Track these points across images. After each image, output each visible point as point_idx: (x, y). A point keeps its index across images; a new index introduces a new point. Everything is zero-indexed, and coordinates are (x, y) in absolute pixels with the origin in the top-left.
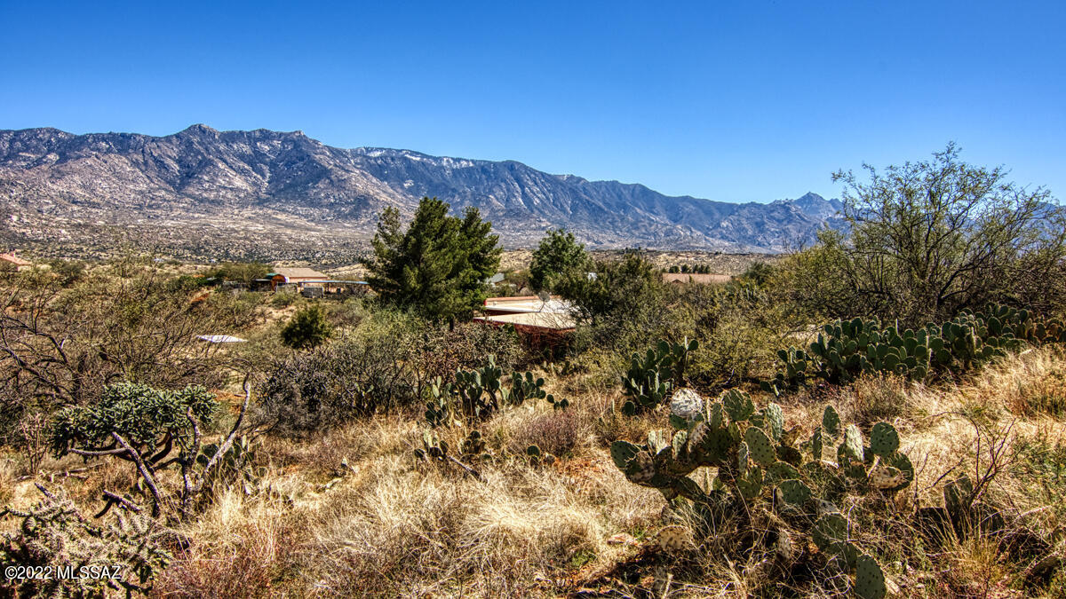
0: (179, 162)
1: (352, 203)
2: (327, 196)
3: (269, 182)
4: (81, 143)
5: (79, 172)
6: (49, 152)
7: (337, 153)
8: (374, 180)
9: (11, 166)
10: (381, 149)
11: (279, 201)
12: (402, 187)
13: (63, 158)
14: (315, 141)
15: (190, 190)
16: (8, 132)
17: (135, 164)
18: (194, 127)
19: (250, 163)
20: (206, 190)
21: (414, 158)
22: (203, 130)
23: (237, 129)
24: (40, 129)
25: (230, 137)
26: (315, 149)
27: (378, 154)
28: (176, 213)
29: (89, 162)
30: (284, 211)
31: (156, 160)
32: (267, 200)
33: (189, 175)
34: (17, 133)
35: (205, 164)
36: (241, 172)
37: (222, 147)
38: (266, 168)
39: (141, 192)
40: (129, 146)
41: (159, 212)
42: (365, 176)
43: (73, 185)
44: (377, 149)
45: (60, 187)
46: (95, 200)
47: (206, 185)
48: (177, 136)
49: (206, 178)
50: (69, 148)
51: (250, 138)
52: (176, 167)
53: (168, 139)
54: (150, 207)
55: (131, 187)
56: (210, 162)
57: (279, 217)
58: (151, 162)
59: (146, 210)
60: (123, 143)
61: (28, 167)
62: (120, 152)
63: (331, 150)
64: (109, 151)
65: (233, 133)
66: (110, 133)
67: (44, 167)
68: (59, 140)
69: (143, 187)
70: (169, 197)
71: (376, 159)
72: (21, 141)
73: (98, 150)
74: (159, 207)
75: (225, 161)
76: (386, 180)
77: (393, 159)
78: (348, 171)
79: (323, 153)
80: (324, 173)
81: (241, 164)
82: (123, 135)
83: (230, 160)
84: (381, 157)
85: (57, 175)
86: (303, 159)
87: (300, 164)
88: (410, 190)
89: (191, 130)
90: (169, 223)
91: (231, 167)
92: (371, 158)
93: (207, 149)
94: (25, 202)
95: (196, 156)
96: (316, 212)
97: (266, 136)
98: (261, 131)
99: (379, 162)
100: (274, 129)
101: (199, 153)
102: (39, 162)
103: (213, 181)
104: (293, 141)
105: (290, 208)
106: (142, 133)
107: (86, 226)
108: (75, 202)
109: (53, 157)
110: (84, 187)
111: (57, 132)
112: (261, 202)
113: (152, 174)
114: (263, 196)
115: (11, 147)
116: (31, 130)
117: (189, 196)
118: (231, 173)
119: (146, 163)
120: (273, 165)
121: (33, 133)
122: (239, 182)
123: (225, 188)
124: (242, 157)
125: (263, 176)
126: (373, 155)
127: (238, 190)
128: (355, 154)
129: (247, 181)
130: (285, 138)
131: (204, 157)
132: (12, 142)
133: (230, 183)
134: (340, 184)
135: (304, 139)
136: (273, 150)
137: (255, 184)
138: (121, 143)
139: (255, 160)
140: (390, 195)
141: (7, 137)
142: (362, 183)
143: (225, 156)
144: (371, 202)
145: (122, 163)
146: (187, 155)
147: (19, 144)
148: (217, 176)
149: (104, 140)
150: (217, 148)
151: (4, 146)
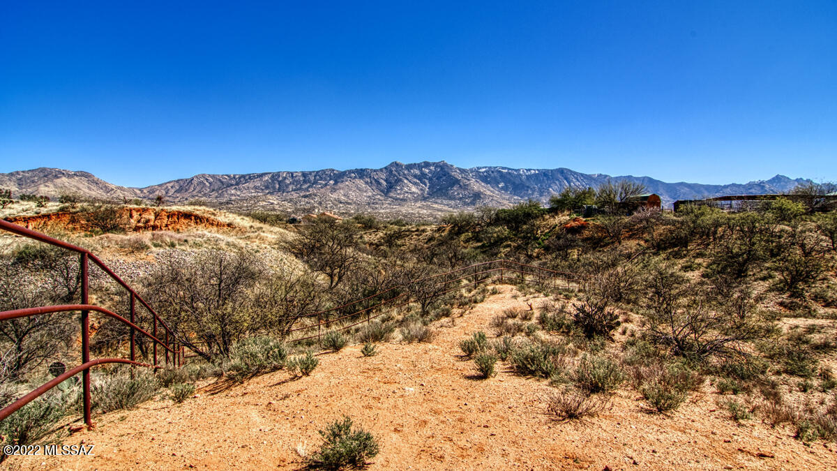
0: (386, 181)
1: (471, 197)
2: (458, 194)
3: (428, 188)
4: (344, 175)
5: (343, 189)
6: (330, 180)
7: (462, 171)
8: (483, 184)
9: (315, 187)
10: (486, 167)
11: (434, 198)
12: (498, 187)
13: (336, 183)
14: (452, 166)
15: (392, 194)
16: (314, 172)
17: (367, 183)
18: (393, 163)
19: (419, 179)
20: (398, 194)
21: (504, 171)
22: (396, 164)
23: (413, 162)
24: (327, 170)
25: (409, 167)
26: (451, 169)
27: (484, 170)
28: (385, 206)
29: (347, 183)
30: (436, 203)
31: (376, 180)
32: (428, 197)
33: (390, 187)
34: (317, 172)
35: (398, 181)
36: (415, 184)
37: (406, 172)
38: (427, 181)
39: (369, 197)
40: (364, 175)
41: (377, 206)
42: (478, 182)
43: (339, 195)
44: (483, 168)
45: (334, 196)
46: (349, 201)
47: (399, 192)
48: (385, 168)
49: (398, 188)
50: (339, 177)
51: (419, 166)
52: (385, 183)
53: (381, 170)
54: (373, 203)
55: (365, 194)
56: (401, 180)
57: (434, 206)
58: (373, 182)
59: (371, 205)
60: (361, 173)
61: (322, 188)
62: (360, 178)
63: (460, 169)
64: (355, 177)
65: (411, 164)
66: (356, 169)
67: (328, 187)
68: (334, 174)
69: (370, 194)
70: (381, 198)
71: (483, 172)
72: (319, 175)
73: (351, 178)
74: (377, 203)
75: (408, 179)
76: (489, 183)
77: (492, 172)
78: (469, 180)
79: (456, 171)
80: (457, 182)
81: (415, 180)
82: (361, 170)
83: (410, 178)
84: (485, 171)
85: (334, 190)
86: (445, 176)
87: (444, 178)
88: (502, 188)
89: (392, 165)
90: (382, 211)
91: (410, 182)
92: (480, 172)
93: (399, 174)
94: (320, 203)
95: (394, 177)
96: (452, 203)
97: (427, 165)
98: (424, 162)
99: (485, 174)
100: (431, 161)
101: (395, 175)
102: (326, 185)
103: (401, 189)
104: (440, 166)
105: (439, 201)
106: (370, 168)
107: (346, 213)
108: (341, 203)
109: (332, 182)
110: (344, 195)
111: (333, 170)
112: (425, 199)
113: (374, 188)
114: (426, 195)
115: (315, 179)
117: (391, 197)
118: (410, 185)
119: (371, 182)
120: (430, 179)
121: (324, 171)
122: (414, 189)
123: (407, 192)
124: (415, 176)
125: (426, 185)
126: (481, 170)
127: (414, 193)
128: (472, 171)
129: (418, 188)
130: (436, 165)
131: (398, 178)
132: (315, 176)
133: (409, 190)
134: (465, 187)
135: (446, 165)
136: (430, 172)
137: (421, 190)
139: (421, 177)
140: (491, 192)
141: (313, 174)
142: (476, 186)
143: (408, 177)
144: (482, 196)
145: (361, 183)
146: (390, 177)
147: (318, 177)
148: (403, 186)
149: (353, 173)
150: (403, 173)
151: (312, 178)
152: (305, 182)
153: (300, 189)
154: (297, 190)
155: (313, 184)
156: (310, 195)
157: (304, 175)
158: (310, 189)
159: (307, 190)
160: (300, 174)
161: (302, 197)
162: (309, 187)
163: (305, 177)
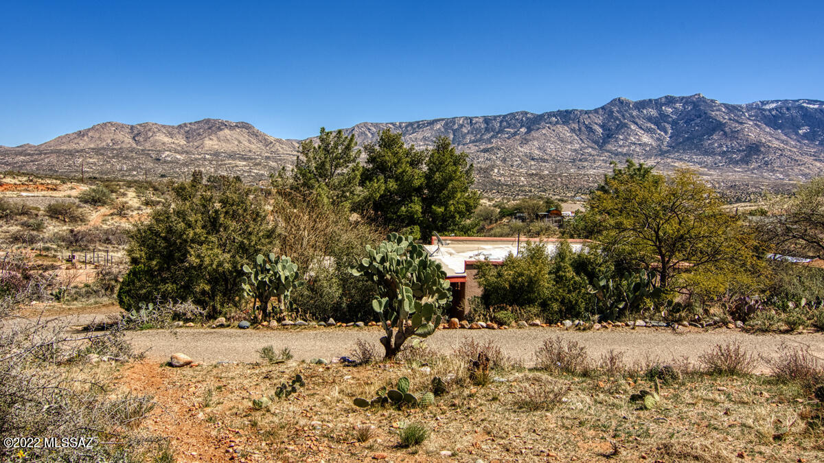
0: (602, 127)
1: (743, 151)
2: (720, 146)
3: (670, 137)
4: (541, 119)
5: (537, 139)
6: (521, 127)
7: (731, 109)
8: (768, 129)
9: (500, 138)
10: (777, 101)
11: (678, 152)
12: (797, 134)
13: (529, 130)
14: (713, 101)
15: (609, 147)
16: (499, 116)
17: (573, 130)
18: (615, 100)
19: (655, 124)
20: (620, 146)
21: (811, 106)
22: (620, 102)
23: (647, 98)
24: (517, 113)
25: (641, 105)
26: (712, 106)
27: (774, 105)
28: (597, 164)
29: (544, 132)
30: (681, 160)
31: (587, 127)
32: (668, 152)
33: (609, 135)
34: (505, 116)
35: (622, 126)
36: (648, 130)
37: (635, 113)
38: (668, 126)
39: (575, 150)
40: (570, 119)
41: (586, 164)
42: (759, 126)
43: (533, 148)
44: (773, 102)
45: (525, 149)
46: (546, 157)
47: (621, 143)
48: (603, 108)
49: (621, 137)
50: (533, 122)
51: (657, 104)
52: (600, 130)
53: (596, 111)
54: (580, 160)
55: (569, 147)
56: (625, 125)
57: (676, 164)
58: (583, 128)
59: (578, 163)
60: (566, 117)
61: (509, 138)
62: (564, 123)
63: (726, 106)
64: (557, 123)
65: (644, 101)
66: (559, 111)
67: (517, 137)
68: (527, 119)
69: (577, 146)
70: (593, 152)
71: (770, 110)
72: (506, 121)
73: (550, 123)
74: (586, 160)
75: (637, 124)
76: (780, 128)
77: (788, 109)
78: (741, 123)
79: (719, 110)
80: (718, 126)
81: (649, 125)
82: (566, 111)
83: (640, 122)
84: (776, 109)
85: (525, 141)
86: (700, 116)
87: (698, 121)
88: (805, 136)
89: (613, 103)
90: (591, 172)
91: (641, 128)
92: (765, 110)
93: (623, 116)
94: (504, 160)
95: (615, 121)
96: (709, 160)
97: (670, 101)
98: (666, 97)
99: (774, 113)
100: (677, 95)
101: (617, 118)
102: (515, 134)
103: (626, 139)
104: (693, 102)
105: (686, 157)
106: (579, 109)
107: (536, 175)
108: (533, 159)
109: (523, 130)
110: (539, 148)
111: (526, 113)
112: (662, 153)
113: (583, 137)
114: (665, 148)
115: (500, 126)
116: (512, 114)
117: (608, 151)
118: (640, 132)
119: (580, 130)
120: (674, 123)
121: (513, 115)
122: (646, 139)
123: (635, 144)
124: (650, 119)
125: (666, 132)
126: (767, 107)
127: (646, 144)
128: (749, 108)
129: (652, 137)
130: (685, 101)
131: (621, 122)
132: (501, 122)
133: (639, 140)
134: (734, 135)
135: (703, 100)
136: (676, 111)
137: (658, 139)
138: (565, 116)
139: (660, 121)
140: (783, 142)
141: (499, 119)
142: (753, 132)
143: (637, 120)
144: (762, 149)
145: (564, 131)
146: (609, 121)
147: (505, 124)
148: (629, 135)
149: (554, 116)
150: (630, 114)
151: (497, 125)
152: (487, 130)
153: (480, 140)
154: (476, 142)
155: (498, 133)
156: (492, 148)
157: (487, 120)
158: (494, 141)
159: (489, 141)
160: (481, 120)
161: (482, 151)
162: (492, 137)
163: (488, 124)
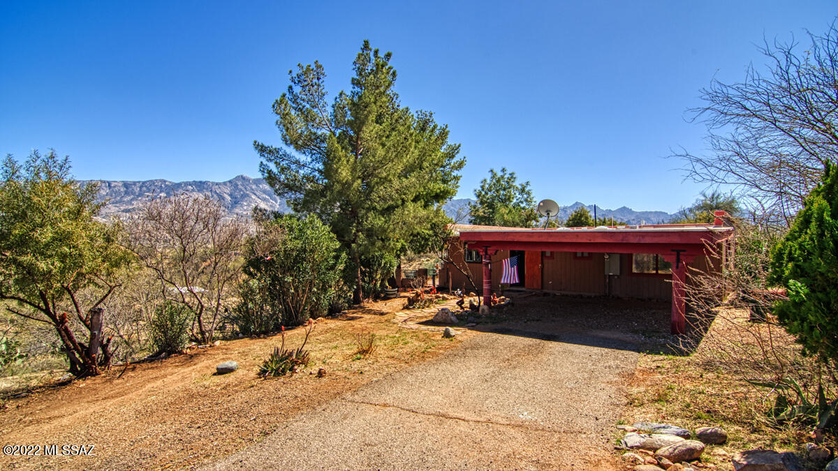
0: (231, 195)
3: (279, 205)
4: (178, 187)
6: (161, 192)
9: (140, 200)
13: (168, 195)
15: (237, 210)
16: (139, 182)
17: (207, 197)
18: (239, 177)
19: (269, 195)
20: (245, 210)
22: (243, 178)
24: (156, 180)
25: (258, 181)
29: (182, 197)
31: (218, 195)
34: (144, 183)
35: (244, 196)
36: (264, 200)
37: (254, 187)
38: (278, 198)
40: (204, 188)
47: (245, 208)
48: (230, 182)
49: (245, 204)
50: (172, 189)
52: (229, 198)
53: (225, 183)
56: (248, 195)
58: (215, 196)
61: (149, 201)
62: (199, 191)
64: (193, 190)
65: (260, 179)
66: (193, 181)
67: (158, 200)
68: (166, 186)
72: (146, 187)
73: (187, 190)
75: (255, 194)
81: (264, 196)
82: (200, 182)
83: (258, 194)
89: (237, 178)
91: (259, 197)
93: (245, 188)
95: (240, 192)
101: (241, 190)
102: (155, 198)
103: (249, 205)
106: (211, 181)
109: (163, 195)
111: (165, 181)
115: (140, 190)
116: (151, 181)
117: (236, 214)
118: (259, 201)
121: (152, 182)
122: (263, 206)
124: (265, 192)
125: (276, 202)
129: (267, 205)
131: (244, 193)
132: (141, 187)
137: (272, 206)
138: (200, 186)
139: (272, 193)
141: (138, 185)
143: (255, 192)
146: (235, 192)
147: (144, 189)
149: (190, 185)
150: (251, 188)
151: (137, 190)
152: (127, 193)
153: (121, 202)
154: (116, 203)
155: (138, 196)
156: (134, 209)
157: (126, 185)
158: (134, 202)
159: (130, 202)
160: (120, 184)
161: (123, 211)
162: (132, 200)
163: (127, 188)
